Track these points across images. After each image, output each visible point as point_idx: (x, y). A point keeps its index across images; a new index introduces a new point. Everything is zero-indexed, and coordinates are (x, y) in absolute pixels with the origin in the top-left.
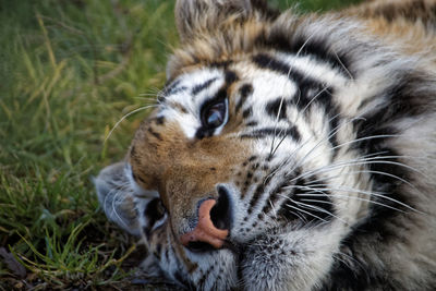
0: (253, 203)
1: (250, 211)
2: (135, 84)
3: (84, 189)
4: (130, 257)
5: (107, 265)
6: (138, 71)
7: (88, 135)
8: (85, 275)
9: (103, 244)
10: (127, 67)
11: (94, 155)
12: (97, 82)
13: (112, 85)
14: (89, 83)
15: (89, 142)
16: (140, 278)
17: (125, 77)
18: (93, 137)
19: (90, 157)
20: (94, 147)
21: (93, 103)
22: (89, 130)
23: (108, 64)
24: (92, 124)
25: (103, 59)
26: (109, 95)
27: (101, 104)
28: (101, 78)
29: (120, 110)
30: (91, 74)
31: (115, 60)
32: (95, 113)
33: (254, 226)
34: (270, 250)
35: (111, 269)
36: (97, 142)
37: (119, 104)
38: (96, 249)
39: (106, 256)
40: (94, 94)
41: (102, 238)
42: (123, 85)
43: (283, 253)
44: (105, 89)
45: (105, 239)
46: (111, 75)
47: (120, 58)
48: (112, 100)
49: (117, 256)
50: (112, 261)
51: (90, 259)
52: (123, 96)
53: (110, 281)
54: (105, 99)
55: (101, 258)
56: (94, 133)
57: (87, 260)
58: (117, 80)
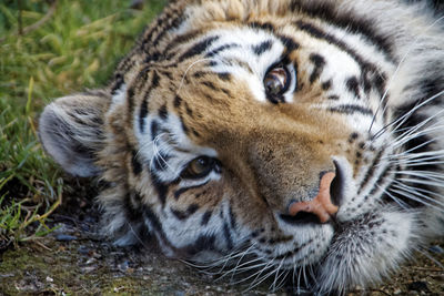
0: (363, 185)
1: (359, 193)
2: (61, 35)
3: (7, 142)
4: (55, 212)
5: (30, 221)
6: (65, 22)
7: (12, 88)
8: (8, 231)
9: (26, 200)
10: (53, 18)
11: (19, 108)
12: (21, 33)
13: (38, 36)
14: (13, 34)
15: (13, 95)
16: (64, 234)
17: (52, 28)
18: (17, 90)
19: (13, 110)
20: (18, 99)
21: (16, 54)
22: (13, 82)
23: (34, 14)
24: (15, 76)
25: (28, 10)
26: (34, 46)
27: (26, 55)
28: (25, 29)
29: (46, 61)
30: (16, 25)
31: (40, 10)
32: (19, 65)
33: (359, 206)
34: (371, 226)
35: (35, 224)
36: (22, 94)
37: (44, 55)
38: (19, 204)
39: (29, 212)
40: (18, 45)
41: (26, 193)
42: (49, 36)
43: (385, 232)
44: (29, 40)
45: (29, 193)
46: (36, 25)
47: (46, 8)
48: (37, 52)
49: (41, 212)
50: (37, 217)
51: (13, 215)
52: (49, 47)
53: (33, 238)
54: (29, 50)
55: (24, 213)
56: (18, 85)
57: (9, 215)
58: (43, 32)
